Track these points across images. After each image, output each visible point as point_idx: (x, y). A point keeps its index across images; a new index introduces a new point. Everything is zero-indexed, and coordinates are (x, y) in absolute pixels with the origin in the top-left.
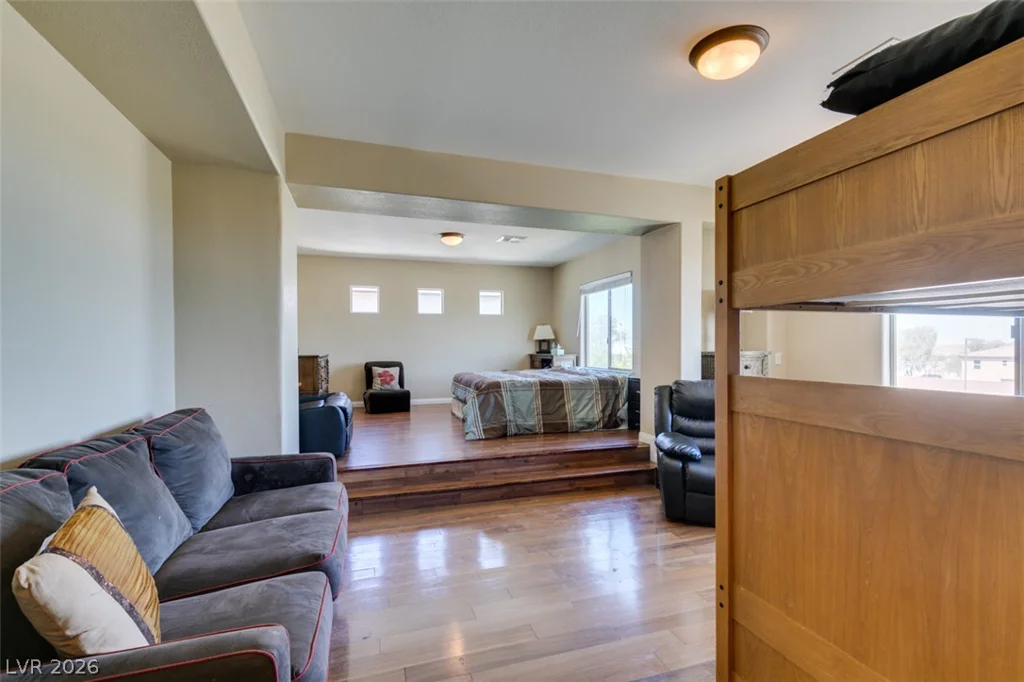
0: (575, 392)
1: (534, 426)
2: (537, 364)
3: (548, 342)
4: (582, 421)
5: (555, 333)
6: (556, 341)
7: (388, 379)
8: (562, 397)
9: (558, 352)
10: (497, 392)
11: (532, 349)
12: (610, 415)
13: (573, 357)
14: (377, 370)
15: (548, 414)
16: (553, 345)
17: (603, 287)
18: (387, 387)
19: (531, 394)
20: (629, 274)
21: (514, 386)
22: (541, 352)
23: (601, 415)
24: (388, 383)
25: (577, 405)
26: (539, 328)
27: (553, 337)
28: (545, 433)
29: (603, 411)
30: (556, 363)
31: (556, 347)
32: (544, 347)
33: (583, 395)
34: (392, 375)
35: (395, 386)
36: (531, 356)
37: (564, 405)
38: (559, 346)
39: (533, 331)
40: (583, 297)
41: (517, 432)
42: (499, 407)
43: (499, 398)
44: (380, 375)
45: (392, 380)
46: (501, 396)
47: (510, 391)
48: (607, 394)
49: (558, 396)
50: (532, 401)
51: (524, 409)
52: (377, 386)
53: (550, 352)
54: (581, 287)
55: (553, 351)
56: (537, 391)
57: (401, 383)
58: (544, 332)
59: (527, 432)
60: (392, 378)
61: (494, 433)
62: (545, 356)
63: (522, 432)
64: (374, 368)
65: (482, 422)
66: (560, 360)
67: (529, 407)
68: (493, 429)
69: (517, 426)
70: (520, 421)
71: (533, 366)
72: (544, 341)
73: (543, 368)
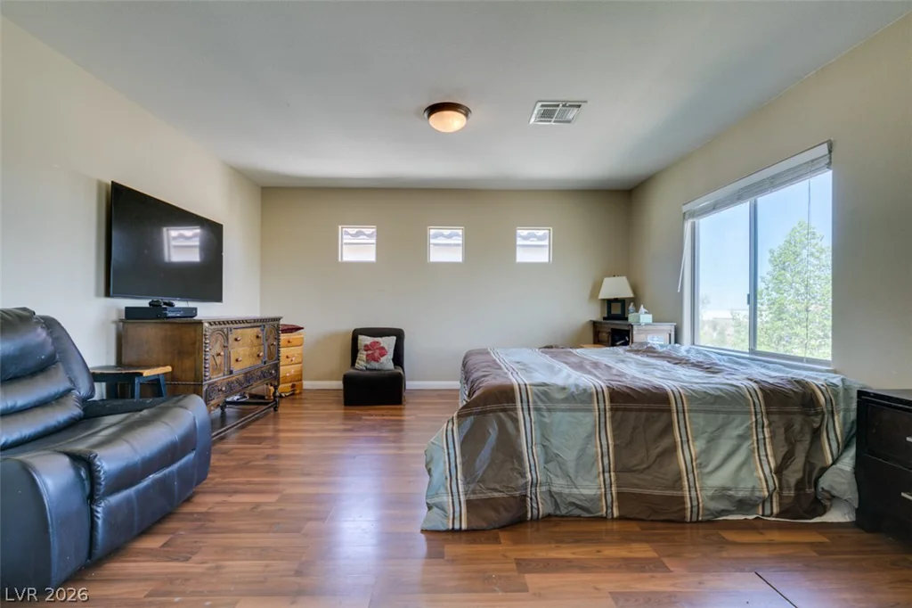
0: (700, 420)
1: (595, 500)
2: (604, 336)
3: (623, 302)
4: (722, 494)
5: (634, 289)
6: (636, 301)
7: (377, 354)
8: (668, 428)
9: (642, 318)
10: (504, 410)
11: (595, 313)
12: (800, 485)
13: (669, 327)
14: (365, 340)
15: (630, 471)
16: (631, 307)
17: (738, 198)
18: (375, 365)
19: (588, 420)
20: (824, 149)
21: (546, 396)
22: (610, 317)
23: (773, 482)
24: (376, 360)
25: (707, 452)
26: (607, 281)
27: (630, 294)
28: (621, 518)
29: (779, 471)
30: (638, 337)
31: (637, 311)
32: (616, 310)
33: (722, 427)
34: (383, 348)
35: (387, 363)
36: (595, 324)
37: (672, 450)
38: (642, 309)
39: (597, 287)
40: (688, 226)
41: (551, 510)
42: (509, 450)
43: (510, 425)
44: (367, 348)
45: (383, 355)
46: (515, 421)
47: (537, 409)
48: (788, 428)
49: (659, 426)
50: (589, 437)
51: (569, 456)
52: (362, 363)
53: (627, 319)
54: (685, 208)
55: (632, 318)
56: (603, 412)
57: (398, 359)
58: (616, 287)
59: (577, 512)
60: (383, 352)
61: (492, 514)
62: (618, 324)
63: (564, 511)
64: (361, 338)
65: (467, 483)
66: (647, 332)
67: (583, 451)
68: (490, 503)
69: (551, 493)
70: (559, 485)
71: (597, 341)
72: (616, 300)
73: (613, 345)
